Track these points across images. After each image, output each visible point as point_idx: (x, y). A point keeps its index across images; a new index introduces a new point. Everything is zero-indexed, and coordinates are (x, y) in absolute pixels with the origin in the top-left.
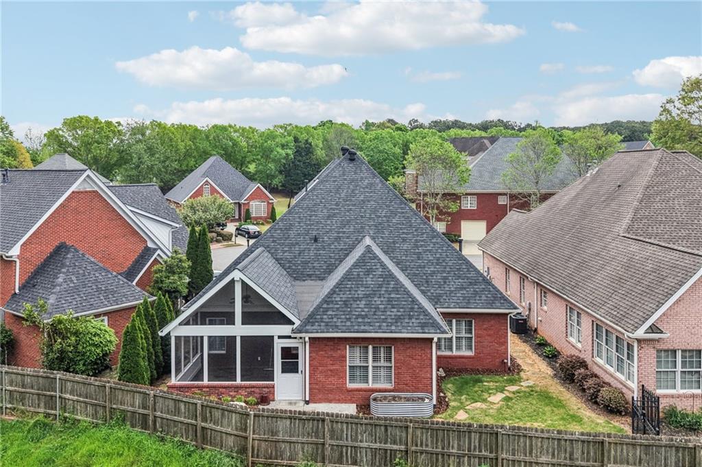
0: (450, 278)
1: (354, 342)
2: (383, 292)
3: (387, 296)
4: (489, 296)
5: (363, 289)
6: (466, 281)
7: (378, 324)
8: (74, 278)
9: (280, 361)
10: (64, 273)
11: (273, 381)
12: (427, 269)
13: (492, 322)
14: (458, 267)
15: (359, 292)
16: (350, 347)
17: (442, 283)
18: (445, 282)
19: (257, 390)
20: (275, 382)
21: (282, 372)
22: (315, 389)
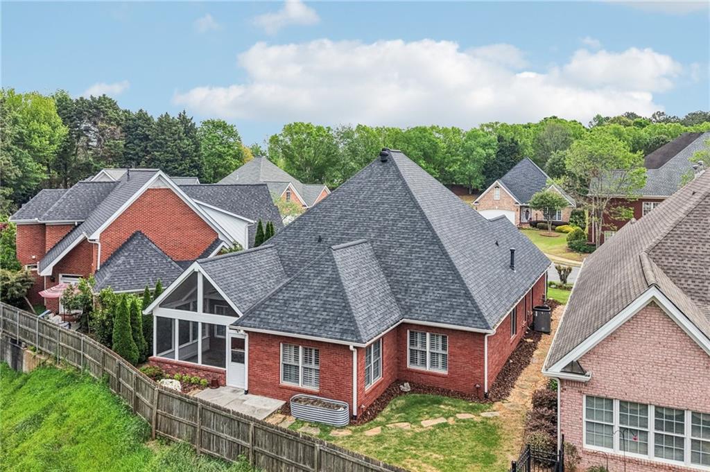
0: (431, 288)
1: (287, 340)
2: (322, 295)
3: (325, 299)
4: (465, 311)
5: (307, 290)
6: (446, 292)
7: (303, 326)
8: (132, 261)
9: (231, 350)
10: (125, 256)
11: (225, 367)
12: (410, 277)
13: (467, 341)
14: (444, 277)
15: (302, 293)
16: (284, 345)
17: (421, 293)
18: (424, 292)
19: (211, 374)
20: (226, 369)
21: (232, 361)
22: (253, 381)
